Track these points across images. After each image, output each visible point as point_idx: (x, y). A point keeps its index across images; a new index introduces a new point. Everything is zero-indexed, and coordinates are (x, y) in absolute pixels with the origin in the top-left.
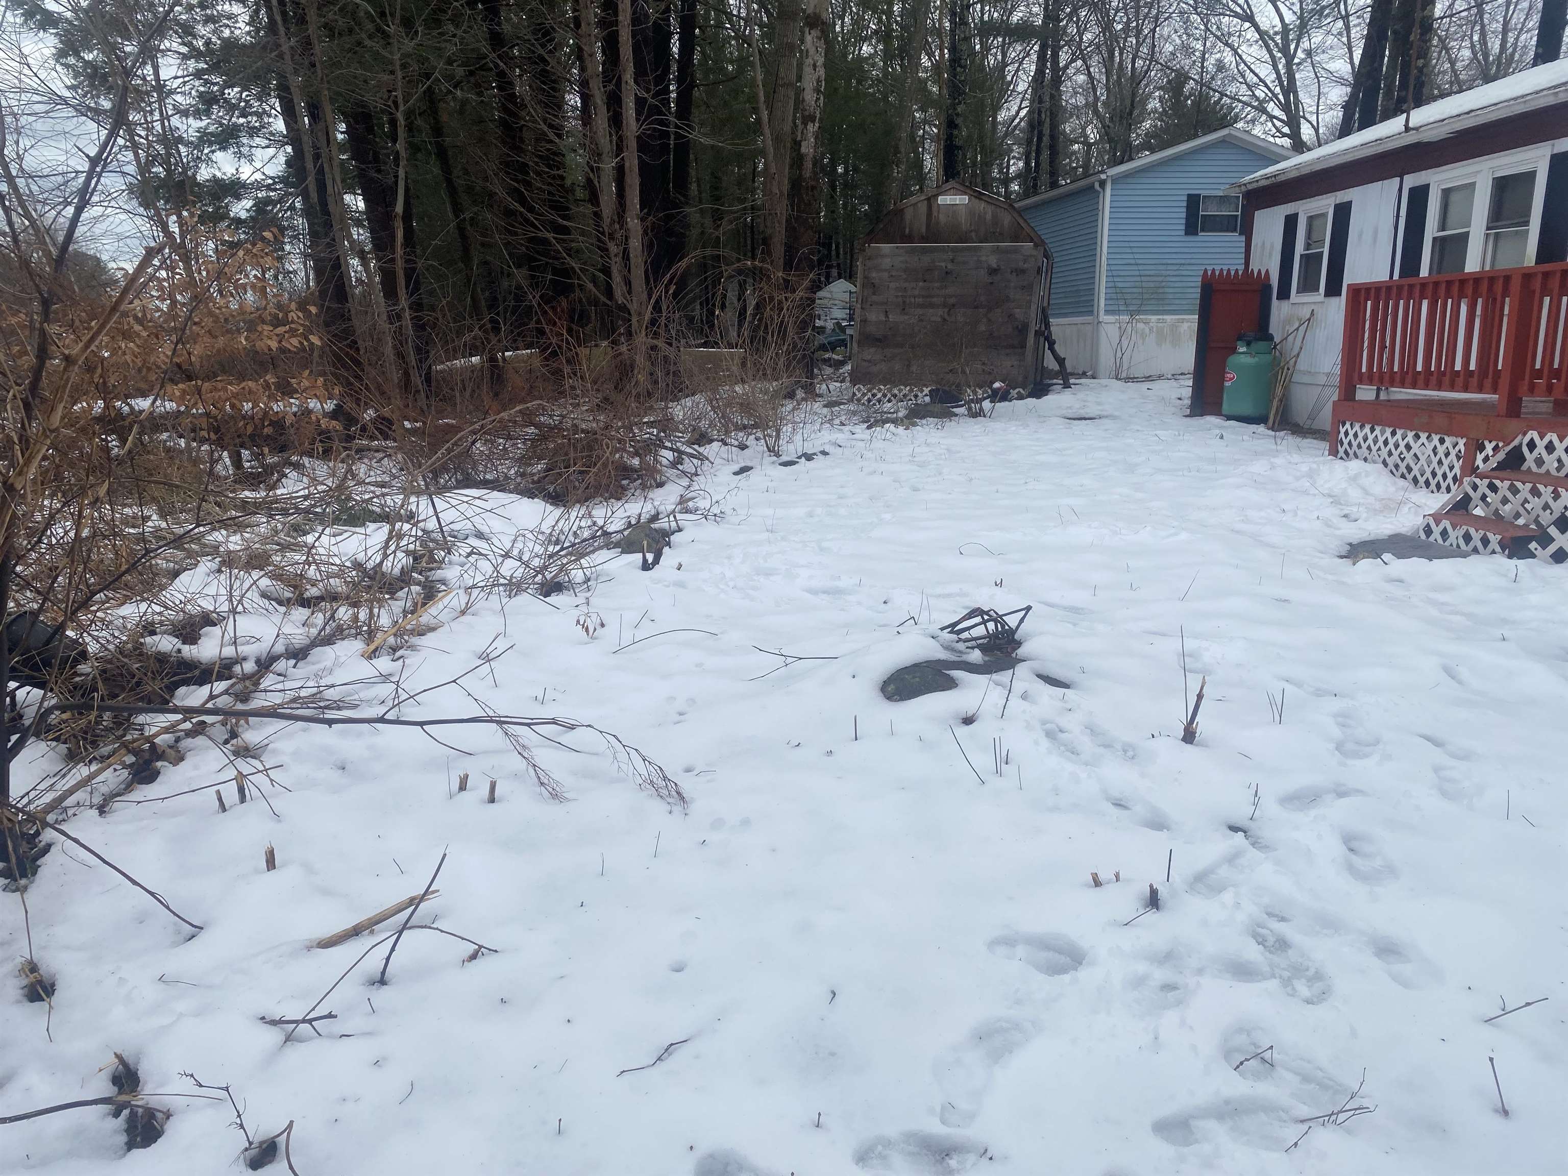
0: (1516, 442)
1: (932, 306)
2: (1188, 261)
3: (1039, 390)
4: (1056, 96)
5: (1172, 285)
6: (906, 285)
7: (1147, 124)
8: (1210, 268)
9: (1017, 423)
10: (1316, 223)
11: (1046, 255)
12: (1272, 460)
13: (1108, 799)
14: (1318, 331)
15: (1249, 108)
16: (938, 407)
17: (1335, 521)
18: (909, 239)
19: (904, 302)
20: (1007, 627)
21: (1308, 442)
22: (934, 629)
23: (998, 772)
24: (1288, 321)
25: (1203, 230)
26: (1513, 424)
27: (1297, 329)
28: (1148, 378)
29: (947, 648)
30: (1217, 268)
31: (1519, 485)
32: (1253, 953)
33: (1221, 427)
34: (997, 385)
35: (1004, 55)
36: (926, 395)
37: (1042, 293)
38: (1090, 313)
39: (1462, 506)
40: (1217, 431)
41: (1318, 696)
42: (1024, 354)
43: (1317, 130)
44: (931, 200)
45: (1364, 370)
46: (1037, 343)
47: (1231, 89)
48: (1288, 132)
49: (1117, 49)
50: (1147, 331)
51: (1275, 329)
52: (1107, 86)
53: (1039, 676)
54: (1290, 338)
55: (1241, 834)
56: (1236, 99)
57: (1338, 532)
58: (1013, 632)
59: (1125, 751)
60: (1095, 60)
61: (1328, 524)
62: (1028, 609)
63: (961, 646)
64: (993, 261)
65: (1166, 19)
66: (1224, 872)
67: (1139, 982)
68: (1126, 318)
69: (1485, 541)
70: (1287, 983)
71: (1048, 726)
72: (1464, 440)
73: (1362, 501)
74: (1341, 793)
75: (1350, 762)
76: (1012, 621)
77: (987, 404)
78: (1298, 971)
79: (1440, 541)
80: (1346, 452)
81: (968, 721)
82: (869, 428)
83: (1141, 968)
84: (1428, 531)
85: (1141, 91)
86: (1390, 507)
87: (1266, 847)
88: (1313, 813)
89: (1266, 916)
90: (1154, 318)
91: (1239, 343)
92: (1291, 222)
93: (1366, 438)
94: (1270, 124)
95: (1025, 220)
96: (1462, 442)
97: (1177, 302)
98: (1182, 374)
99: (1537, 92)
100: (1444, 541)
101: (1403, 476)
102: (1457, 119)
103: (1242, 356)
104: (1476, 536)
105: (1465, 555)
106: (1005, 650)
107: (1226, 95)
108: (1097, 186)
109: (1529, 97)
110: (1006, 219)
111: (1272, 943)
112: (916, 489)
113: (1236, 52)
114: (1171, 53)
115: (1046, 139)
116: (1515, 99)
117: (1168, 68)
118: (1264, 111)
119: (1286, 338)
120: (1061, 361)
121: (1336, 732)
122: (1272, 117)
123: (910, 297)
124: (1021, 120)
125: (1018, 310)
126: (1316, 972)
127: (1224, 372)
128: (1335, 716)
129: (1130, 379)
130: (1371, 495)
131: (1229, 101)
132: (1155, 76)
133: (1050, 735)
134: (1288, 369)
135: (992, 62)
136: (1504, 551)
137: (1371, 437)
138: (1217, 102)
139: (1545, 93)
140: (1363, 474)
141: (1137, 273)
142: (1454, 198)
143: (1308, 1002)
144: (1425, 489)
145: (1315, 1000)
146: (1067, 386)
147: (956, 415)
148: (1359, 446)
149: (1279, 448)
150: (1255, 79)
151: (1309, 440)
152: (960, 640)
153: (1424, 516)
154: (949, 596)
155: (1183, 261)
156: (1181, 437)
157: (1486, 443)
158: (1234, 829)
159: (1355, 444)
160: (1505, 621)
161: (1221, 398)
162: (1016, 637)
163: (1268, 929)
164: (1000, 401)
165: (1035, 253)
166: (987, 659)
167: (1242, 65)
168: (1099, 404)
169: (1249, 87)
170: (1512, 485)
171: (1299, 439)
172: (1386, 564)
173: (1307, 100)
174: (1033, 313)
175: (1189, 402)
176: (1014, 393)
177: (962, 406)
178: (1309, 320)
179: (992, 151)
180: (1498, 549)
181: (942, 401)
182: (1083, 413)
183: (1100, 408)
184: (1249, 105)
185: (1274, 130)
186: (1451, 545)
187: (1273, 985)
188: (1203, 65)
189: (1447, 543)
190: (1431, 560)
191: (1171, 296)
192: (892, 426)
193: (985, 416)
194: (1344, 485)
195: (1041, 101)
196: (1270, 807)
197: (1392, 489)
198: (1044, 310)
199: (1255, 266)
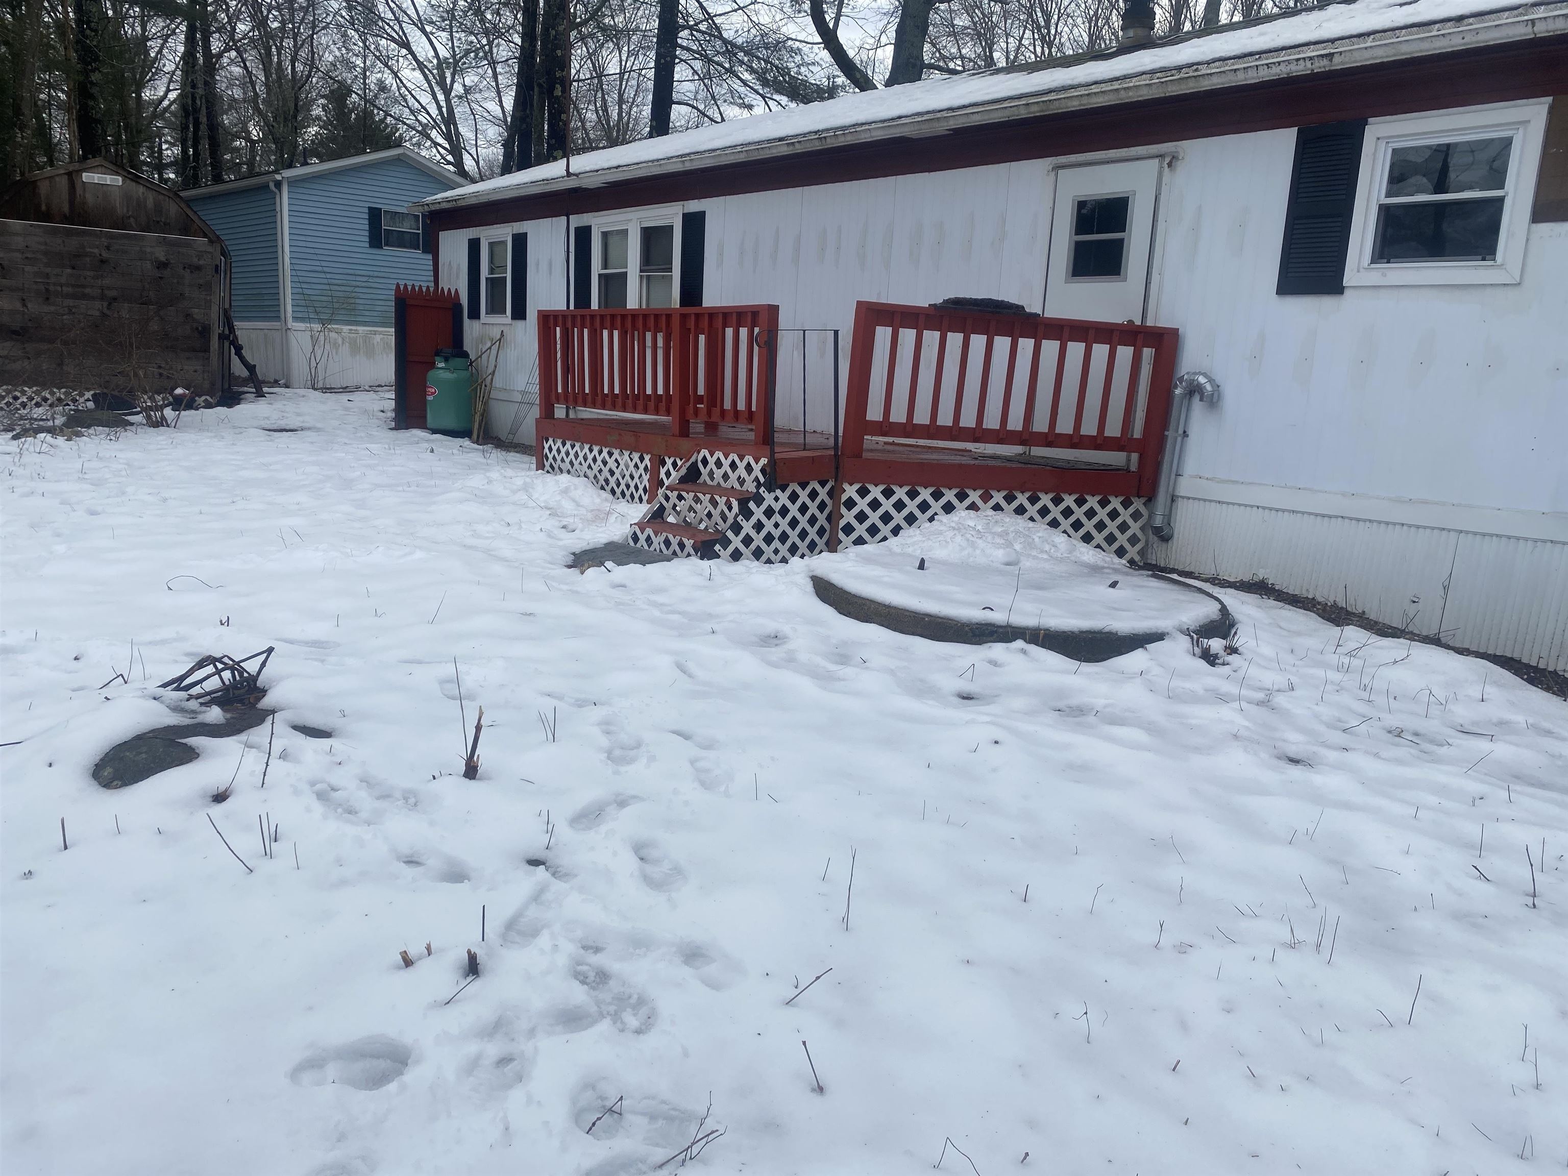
0: (693, 459)
1: (84, 296)
2: (376, 274)
3: (230, 399)
4: (210, 84)
5: (362, 296)
6: (48, 270)
7: (313, 130)
8: (402, 283)
9: (210, 434)
10: (497, 249)
11: (223, 253)
12: (488, 474)
13: (398, 858)
14: (509, 351)
15: (414, 132)
16: (106, 414)
17: (556, 532)
18: (46, 217)
19: (47, 290)
20: (246, 675)
21: (512, 456)
22: (152, 686)
23: (268, 854)
24: (481, 340)
25: (386, 245)
26: (685, 444)
27: (490, 348)
28: (345, 390)
29: (177, 709)
30: (409, 283)
31: (700, 495)
32: (579, 995)
33: (428, 441)
34: (179, 391)
35: (144, 29)
36: (88, 400)
37: (222, 294)
38: (278, 318)
39: (658, 515)
40: (426, 445)
41: (580, 706)
42: (208, 359)
43: (477, 163)
44: (73, 177)
45: (560, 390)
46: (221, 347)
47: (395, 110)
48: (452, 160)
49: (274, 47)
50: (340, 341)
51: (468, 346)
52: (266, 85)
53: (296, 728)
54: (484, 357)
55: (542, 867)
56: (400, 121)
57: (561, 543)
58: (254, 679)
59: (406, 799)
60: (251, 56)
61: (550, 535)
62: (270, 650)
63: (193, 704)
64: (160, 254)
65: (323, 28)
66: (533, 912)
67: (472, 1066)
68: (317, 327)
69: (682, 546)
70: (616, 1017)
71: (319, 787)
72: (649, 456)
73: (576, 512)
74: (622, 803)
75: (623, 769)
76: (252, 667)
77: (168, 412)
78: (622, 1001)
79: (646, 547)
80: (552, 466)
81: (220, 797)
82: (15, 438)
83: (472, 1048)
84: (635, 538)
85: (303, 96)
86: (600, 517)
87: (566, 875)
88: (604, 828)
89: (582, 951)
90: (346, 328)
91: (437, 358)
92: (474, 246)
93: (567, 454)
94: (434, 150)
95: (195, 212)
96: (647, 458)
97: (367, 313)
98: (380, 386)
99: (668, 159)
100: (649, 546)
101: (602, 488)
102: (608, 171)
103: (441, 371)
104: (674, 541)
105: (669, 560)
106: (247, 702)
107: (391, 116)
108: (272, 185)
109: (662, 162)
110: (172, 209)
111: (593, 979)
112: (93, 513)
113: (395, 75)
114: (331, 63)
115: (203, 127)
116: (653, 161)
117: (330, 77)
118: (428, 137)
119: (480, 356)
120: (251, 368)
121: (604, 741)
122: (436, 144)
123: (54, 284)
124: (171, 103)
125: (196, 310)
126: (639, 998)
127: (425, 387)
128: (599, 724)
129: (326, 390)
130: (582, 506)
131: (393, 122)
132: (317, 83)
133: (321, 796)
134: (486, 386)
135: (130, 31)
136: (697, 554)
137: (572, 453)
138: (383, 121)
139: (674, 160)
140: (572, 488)
141: (325, 281)
142: (612, 240)
143: (638, 1032)
144: (621, 499)
145: (643, 1027)
146: (260, 394)
147: (132, 424)
148: (563, 460)
149: (489, 461)
150: (417, 105)
151: (512, 454)
152: (191, 697)
153: (631, 525)
154: (163, 642)
155: (371, 273)
156: (392, 451)
157: (667, 459)
158: (534, 862)
159: (559, 458)
160: (710, 616)
161: (425, 411)
162: (259, 684)
163: (587, 964)
164: (184, 410)
165: (210, 249)
166: (229, 716)
167: (403, 89)
168: (298, 415)
169: (412, 112)
170: (696, 496)
171: (504, 453)
172: (609, 571)
173: (466, 131)
174: (215, 314)
175: (393, 415)
176: (200, 400)
177: (137, 413)
178: (500, 340)
179: (139, 132)
180: (692, 552)
181: (111, 408)
182: (283, 424)
183: (301, 419)
184: (414, 128)
185: (439, 157)
186: (655, 550)
187: (605, 1026)
188: (365, 81)
189: (652, 549)
190: (644, 565)
191: (361, 307)
192: (49, 437)
193: (168, 426)
194: (558, 498)
195: (194, 86)
196: (564, 832)
197: (598, 501)
198: (226, 312)
199: (444, 284)
